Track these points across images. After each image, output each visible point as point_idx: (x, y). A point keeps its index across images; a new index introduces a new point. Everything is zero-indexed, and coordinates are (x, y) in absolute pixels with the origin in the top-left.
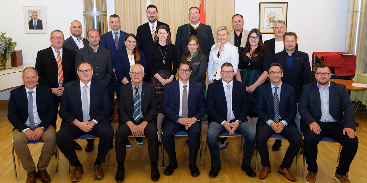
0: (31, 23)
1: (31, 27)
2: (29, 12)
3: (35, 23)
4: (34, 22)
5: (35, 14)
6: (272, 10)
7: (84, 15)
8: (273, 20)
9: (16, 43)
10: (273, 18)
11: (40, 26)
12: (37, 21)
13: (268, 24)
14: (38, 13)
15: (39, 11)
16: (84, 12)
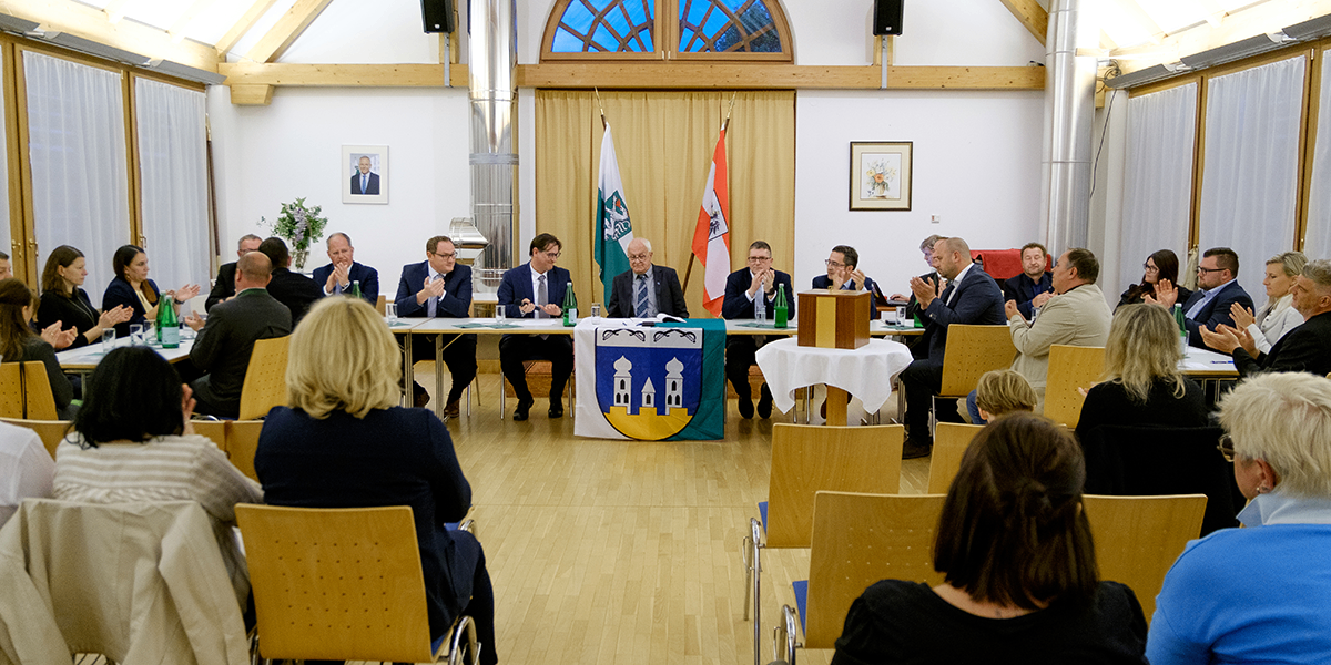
0: (355, 180)
1: (356, 189)
2: (353, 156)
3: (364, 181)
4: (362, 179)
5: (365, 161)
6: (879, 158)
7: (471, 163)
8: (880, 181)
9: (325, 221)
10: (880, 176)
11: (373, 188)
12: (368, 175)
13: (870, 189)
14: (372, 159)
15: (374, 155)
16: (471, 156)
